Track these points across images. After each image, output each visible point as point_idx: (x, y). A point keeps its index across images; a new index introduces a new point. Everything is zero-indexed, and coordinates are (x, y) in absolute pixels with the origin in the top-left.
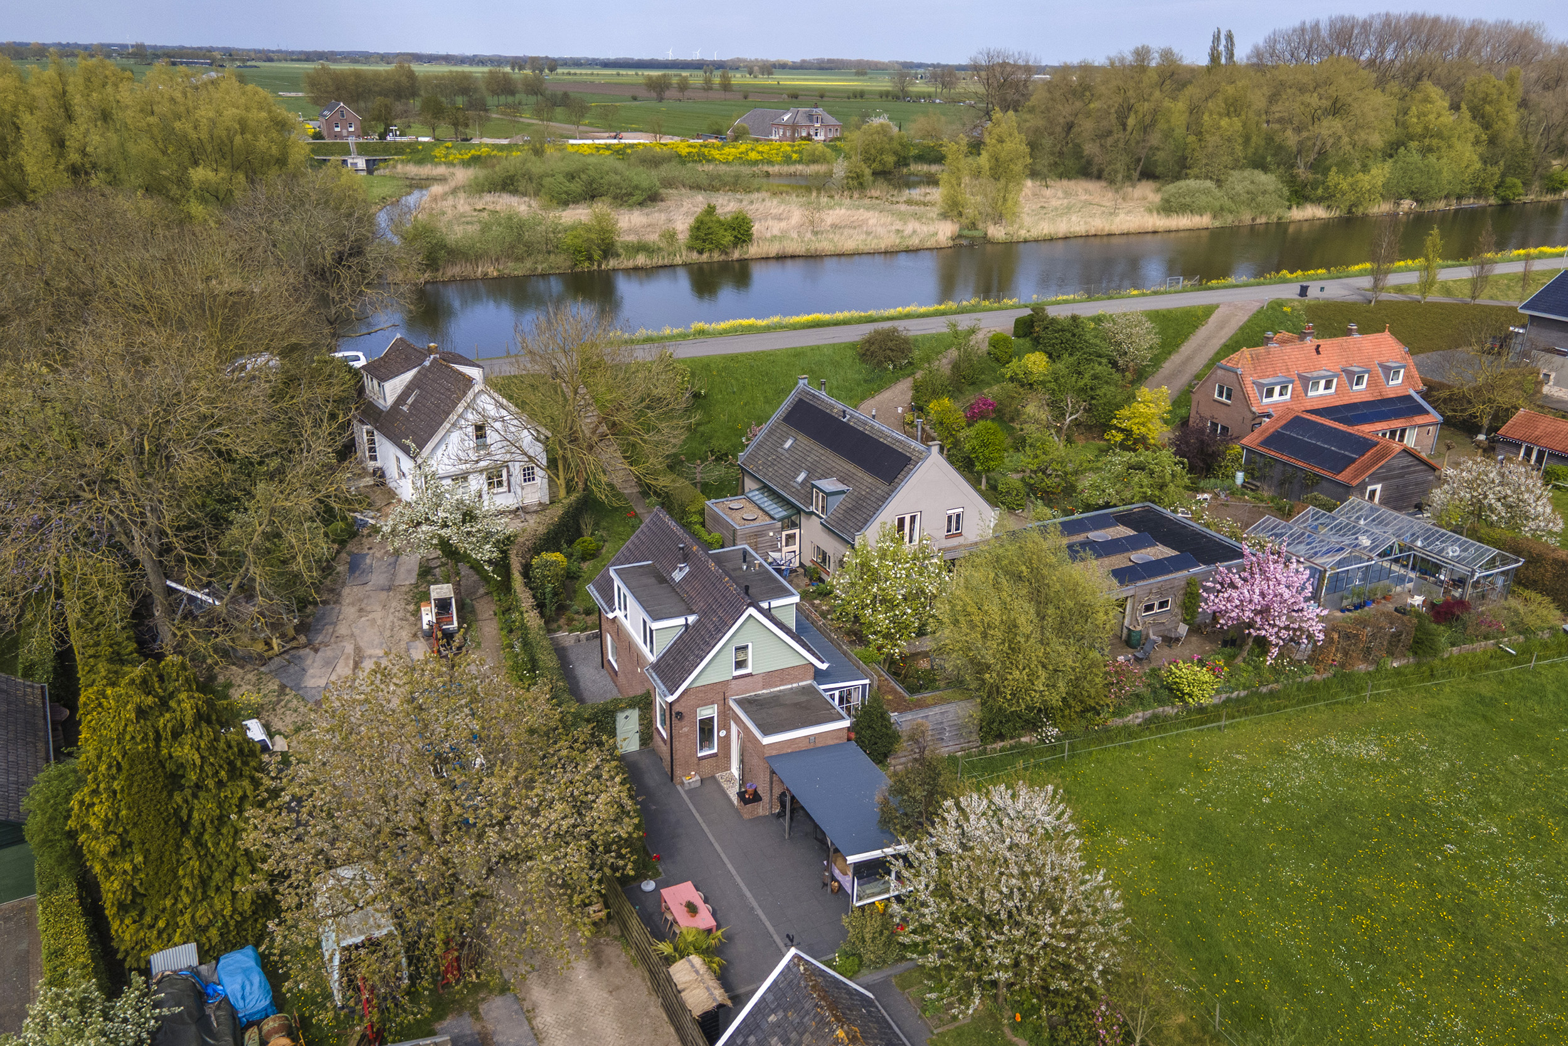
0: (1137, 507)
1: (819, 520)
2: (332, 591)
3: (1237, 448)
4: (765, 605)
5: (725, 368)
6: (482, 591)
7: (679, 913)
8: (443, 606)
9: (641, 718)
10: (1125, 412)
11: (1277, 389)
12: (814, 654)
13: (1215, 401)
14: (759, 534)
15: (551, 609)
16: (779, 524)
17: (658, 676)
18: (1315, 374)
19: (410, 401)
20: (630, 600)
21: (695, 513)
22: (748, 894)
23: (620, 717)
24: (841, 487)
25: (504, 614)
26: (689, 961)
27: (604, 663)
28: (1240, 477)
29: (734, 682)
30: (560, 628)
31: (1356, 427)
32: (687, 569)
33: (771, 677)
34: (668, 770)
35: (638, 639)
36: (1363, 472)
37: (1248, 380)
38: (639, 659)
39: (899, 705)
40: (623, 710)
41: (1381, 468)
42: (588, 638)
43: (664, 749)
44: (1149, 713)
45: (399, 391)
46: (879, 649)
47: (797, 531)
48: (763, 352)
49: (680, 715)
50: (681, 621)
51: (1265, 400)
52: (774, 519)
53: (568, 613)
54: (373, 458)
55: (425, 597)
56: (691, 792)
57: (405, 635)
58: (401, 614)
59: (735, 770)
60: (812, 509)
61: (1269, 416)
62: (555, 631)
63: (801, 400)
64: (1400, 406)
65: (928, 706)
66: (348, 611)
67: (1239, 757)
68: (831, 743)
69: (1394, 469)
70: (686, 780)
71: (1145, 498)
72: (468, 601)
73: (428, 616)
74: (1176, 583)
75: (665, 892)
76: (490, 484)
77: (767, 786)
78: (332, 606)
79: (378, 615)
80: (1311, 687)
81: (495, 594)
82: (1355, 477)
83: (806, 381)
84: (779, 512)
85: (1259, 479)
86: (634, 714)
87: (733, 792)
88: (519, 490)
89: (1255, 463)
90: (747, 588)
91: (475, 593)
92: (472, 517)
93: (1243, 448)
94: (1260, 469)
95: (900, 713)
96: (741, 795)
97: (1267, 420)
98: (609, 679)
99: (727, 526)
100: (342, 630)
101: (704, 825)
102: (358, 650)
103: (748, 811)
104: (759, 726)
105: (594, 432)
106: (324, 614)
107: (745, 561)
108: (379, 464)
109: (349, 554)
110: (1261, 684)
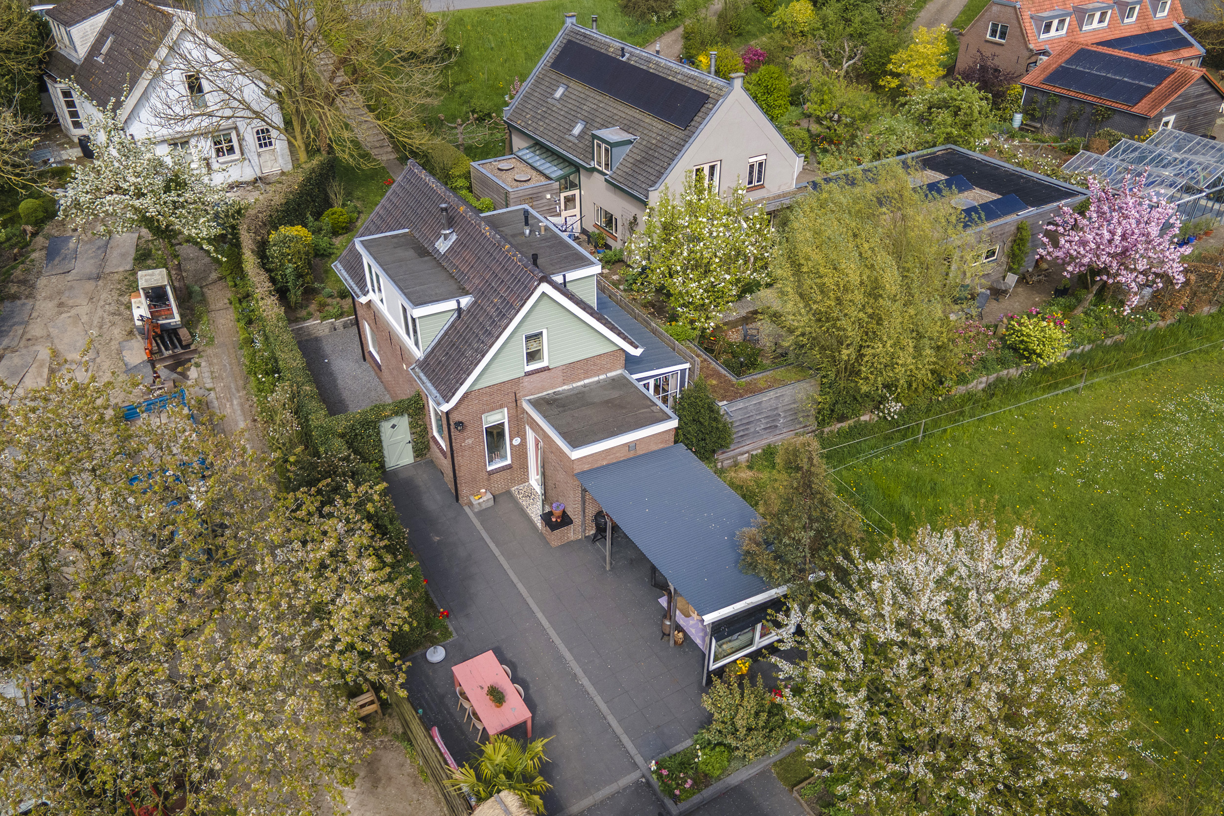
0: (939, 150)
1: (602, 178)
2: (24, 282)
3: (1017, 88)
4: (559, 279)
5: (480, 23)
6: (214, 276)
7: (479, 702)
8: (156, 296)
9: (412, 426)
10: (902, 54)
11: (1055, 23)
12: (625, 338)
13: (987, 41)
14: (533, 197)
15: (295, 295)
16: (556, 185)
17: (428, 377)
18: (1091, 6)
19: (104, 50)
20: (384, 280)
21: (459, 176)
22: (568, 656)
23: (385, 427)
24: (626, 136)
25: (240, 302)
26: (502, 802)
27: (365, 355)
28: (1018, 118)
29: (527, 379)
30: (310, 315)
31: (1154, 57)
32: (454, 237)
33: (573, 369)
34: (451, 486)
35: (400, 330)
36: (1162, 102)
37: (1027, 14)
38: (403, 354)
39: (726, 391)
40: (387, 418)
41: (1179, 97)
42: (345, 326)
43: (445, 464)
44: (993, 377)
45: (91, 39)
46: (692, 322)
47: (577, 192)
48: (519, 5)
49: (460, 424)
50: (451, 305)
51: (1043, 36)
52: (550, 179)
53: (320, 298)
54: (77, 125)
55: (132, 287)
56: (482, 514)
57: (117, 332)
58: (113, 308)
59: (534, 481)
60: (594, 164)
61: (1044, 53)
62: (304, 320)
63: (569, 41)
64: (1166, 39)
65: (761, 391)
66: (44, 306)
67: (1109, 423)
68: (654, 448)
69: (1189, 99)
70: (475, 500)
71: (949, 138)
72: (197, 288)
73: (140, 309)
74: (1007, 228)
75: (459, 671)
76: (218, 151)
77: (579, 506)
78: (23, 301)
79: (84, 310)
80: (1156, 335)
81: (229, 279)
82: (1153, 108)
83: (574, 20)
84: (555, 171)
85: (1039, 120)
86: (403, 422)
87: (535, 511)
88: (255, 159)
89: (1036, 103)
90: (535, 257)
91: (205, 278)
92: (178, 184)
93: (1023, 88)
94: (1041, 109)
95: (731, 401)
96: (546, 518)
97: (1045, 58)
98: (373, 373)
99: (498, 189)
100: (36, 330)
101: (502, 559)
102: (55, 354)
103: (556, 538)
104: (564, 435)
105: (331, 80)
106: (12, 312)
107: (527, 224)
108: (84, 132)
109: (47, 237)
110: (1107, 336)
